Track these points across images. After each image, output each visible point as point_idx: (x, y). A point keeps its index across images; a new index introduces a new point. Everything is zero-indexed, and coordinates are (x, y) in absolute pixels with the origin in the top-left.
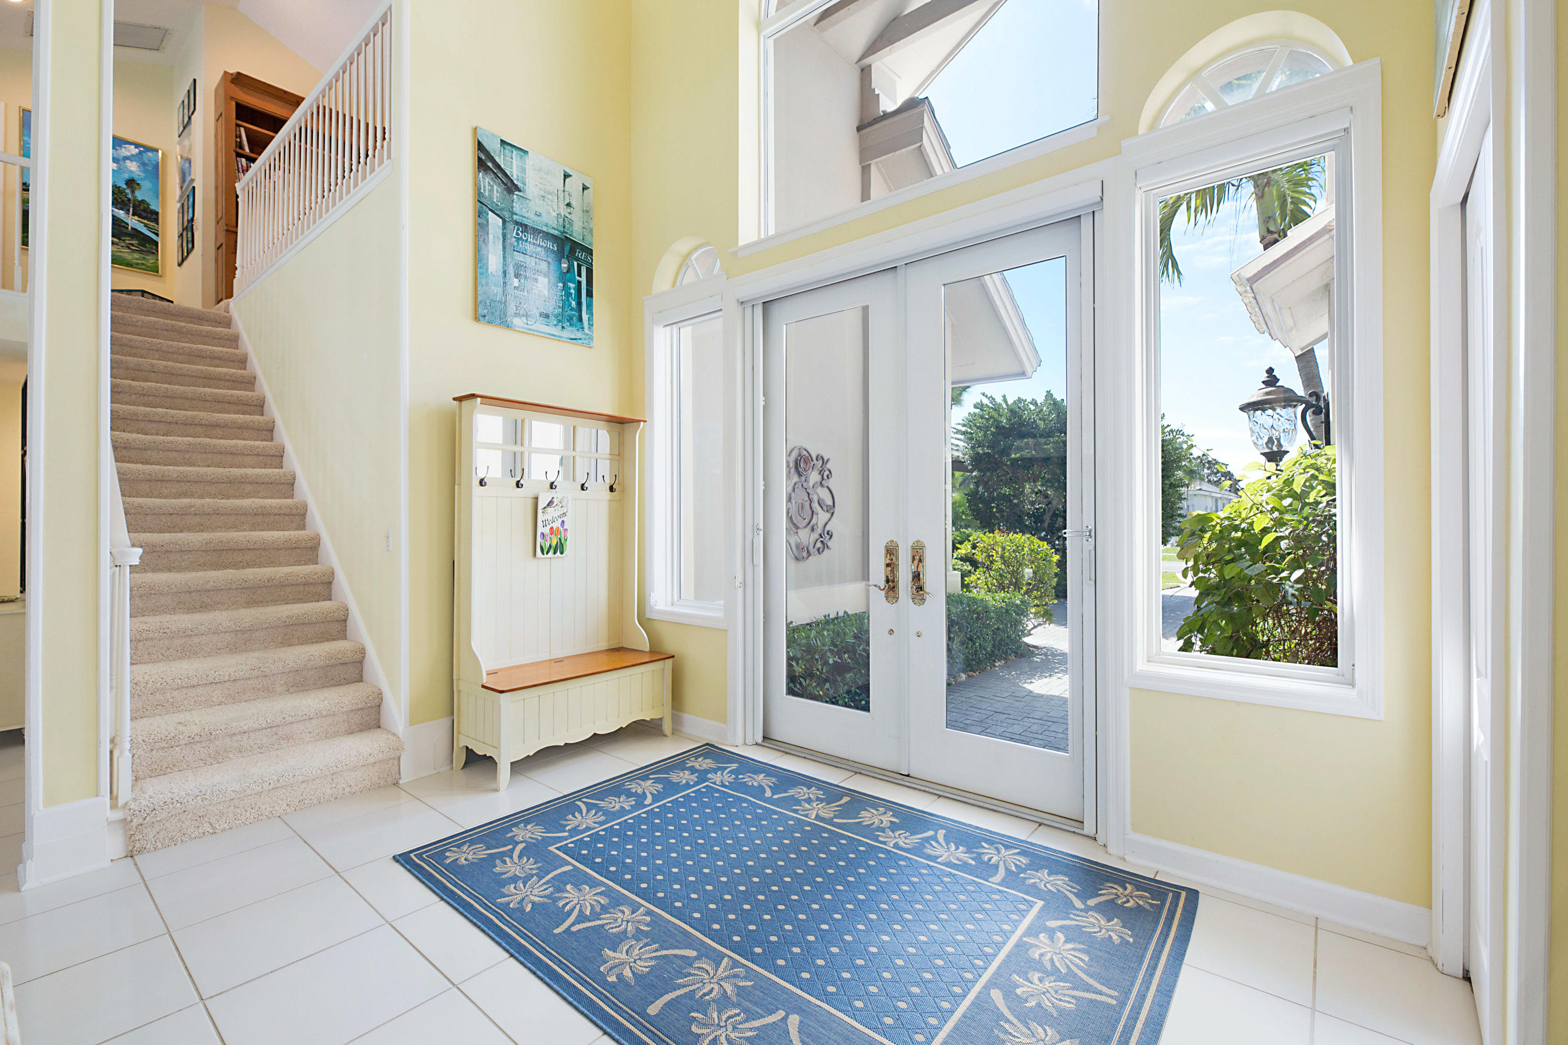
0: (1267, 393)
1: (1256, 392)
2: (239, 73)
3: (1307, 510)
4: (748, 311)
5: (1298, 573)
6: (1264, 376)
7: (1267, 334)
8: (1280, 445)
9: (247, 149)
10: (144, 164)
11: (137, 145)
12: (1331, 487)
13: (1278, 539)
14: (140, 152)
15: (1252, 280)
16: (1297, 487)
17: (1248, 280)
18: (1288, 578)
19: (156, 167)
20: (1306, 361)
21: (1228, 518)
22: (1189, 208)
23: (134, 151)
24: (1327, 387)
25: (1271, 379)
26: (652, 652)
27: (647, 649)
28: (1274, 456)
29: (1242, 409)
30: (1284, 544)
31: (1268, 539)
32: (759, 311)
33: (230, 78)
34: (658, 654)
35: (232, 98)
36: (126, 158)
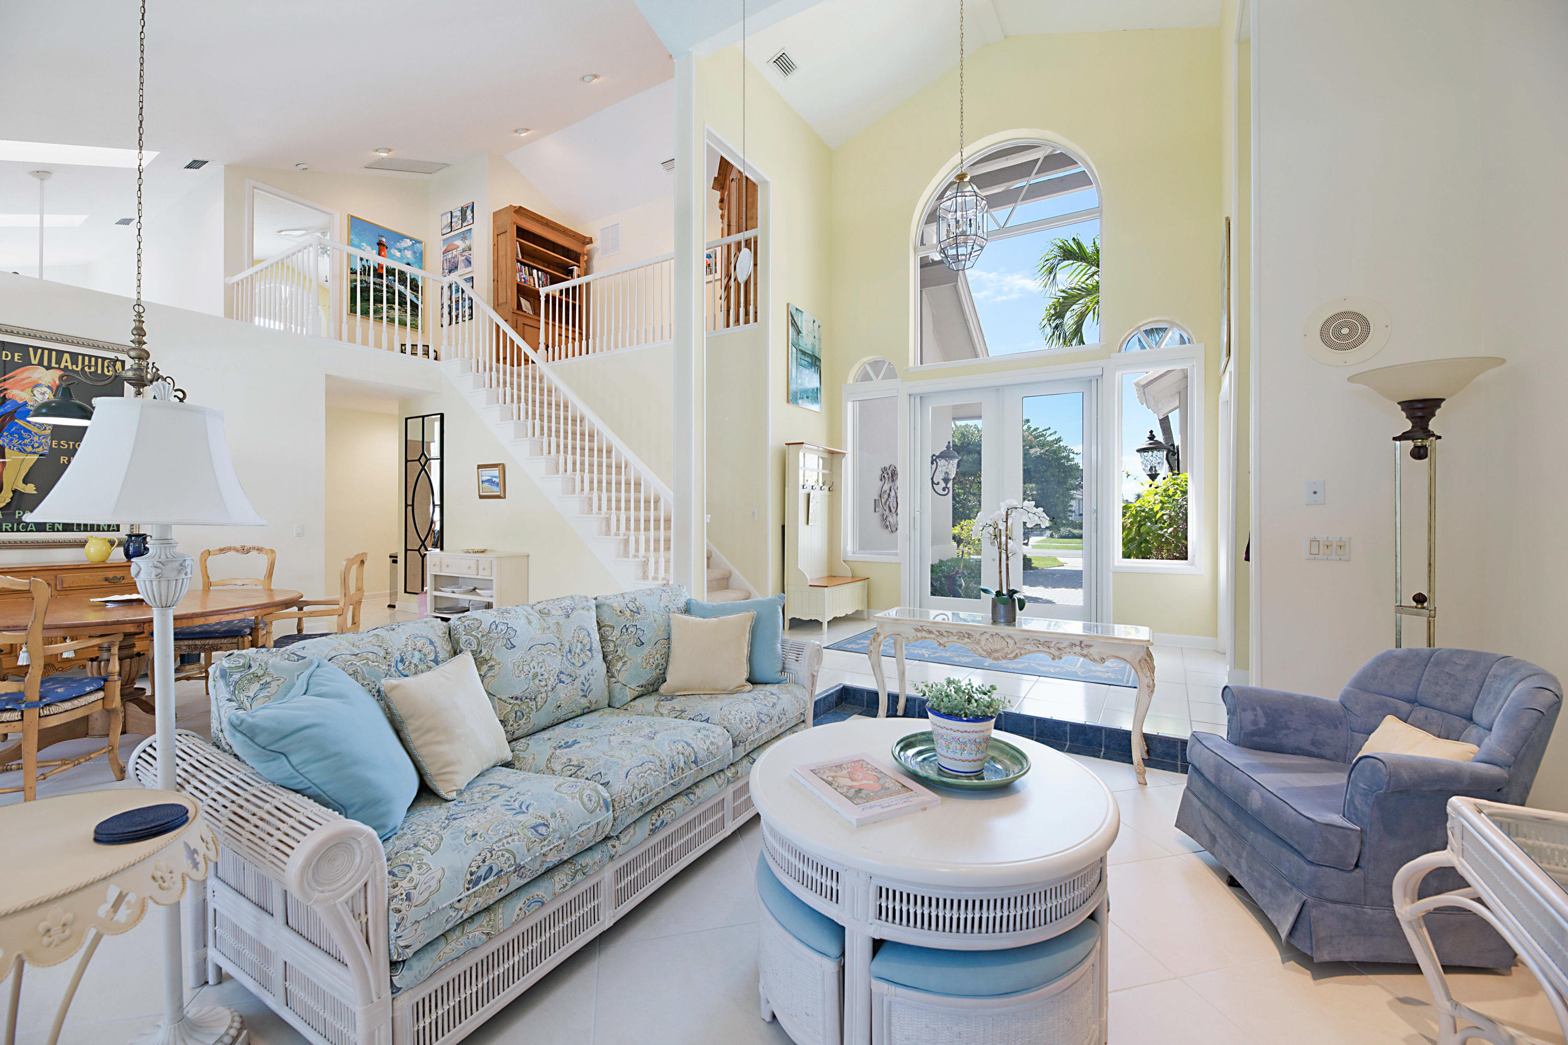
0: (1150, 444)
1: (1145, 443)
2: (520, 207)
3: (1175, 503)
4: (912, 398)
5: (1171, 530)
6: (1148, 434)
7: (1145, 405)
8: (1156, 471)
9: (520, 257)
10: (415, 253)
11: (411, 239)
12: (1185, 493)
13: (1163, 515)
14: (413, 244)
15: (1144, 386)
16: (1170, 493)
17: (1143, 386)
18: (1166, 532)
19: (421, 254)
20: (1165, 423)
21: (1139, 507)
22: (1094, 313)
23: (408, 243)
24: (1177, 441)
25: (1152, 437)
26: (853, 577)
27: (851, 575)
28: (1153, 477)
29: (1138, 451)
30: (1165, 517)
31: (1158, 516)
32: (918, 400)
33: (513, 209)
34: (854, 579)
35: (515, 223)
36: (405, 249)
